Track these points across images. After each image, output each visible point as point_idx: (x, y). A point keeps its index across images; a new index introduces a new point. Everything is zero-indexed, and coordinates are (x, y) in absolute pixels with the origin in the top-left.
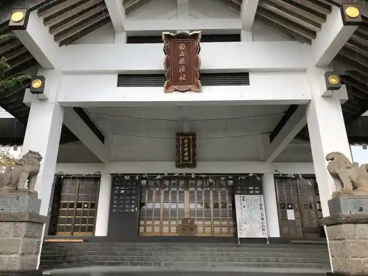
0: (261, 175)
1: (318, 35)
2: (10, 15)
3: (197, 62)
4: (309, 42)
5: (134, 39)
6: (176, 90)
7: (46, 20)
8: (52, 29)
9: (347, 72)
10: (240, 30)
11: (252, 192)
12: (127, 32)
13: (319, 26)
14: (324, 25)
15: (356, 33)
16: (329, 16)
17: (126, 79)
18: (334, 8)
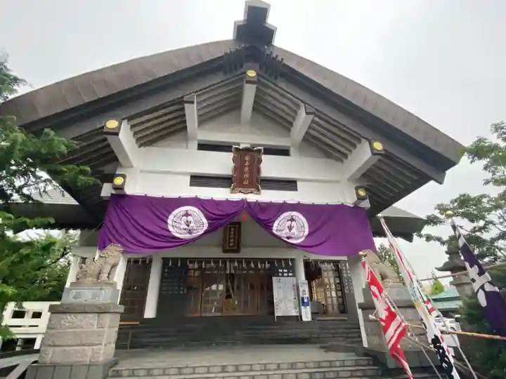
0: (293, 260)
1: (349, 157)
2: (104, 121)
3: (259, 171)
4: (342, 161)
5: (203, 146)
6: (240, 192)
7: (133, 126)
8: (135, 133)
9: (368, 185)
10: (289, 147)
11: (285, 275)
12: (199, 141)
13: (350, 151)
14: (354, 151)
15: (379, 160)
16: (358, 146)
17: (197, 180)
18: (363, 140)
